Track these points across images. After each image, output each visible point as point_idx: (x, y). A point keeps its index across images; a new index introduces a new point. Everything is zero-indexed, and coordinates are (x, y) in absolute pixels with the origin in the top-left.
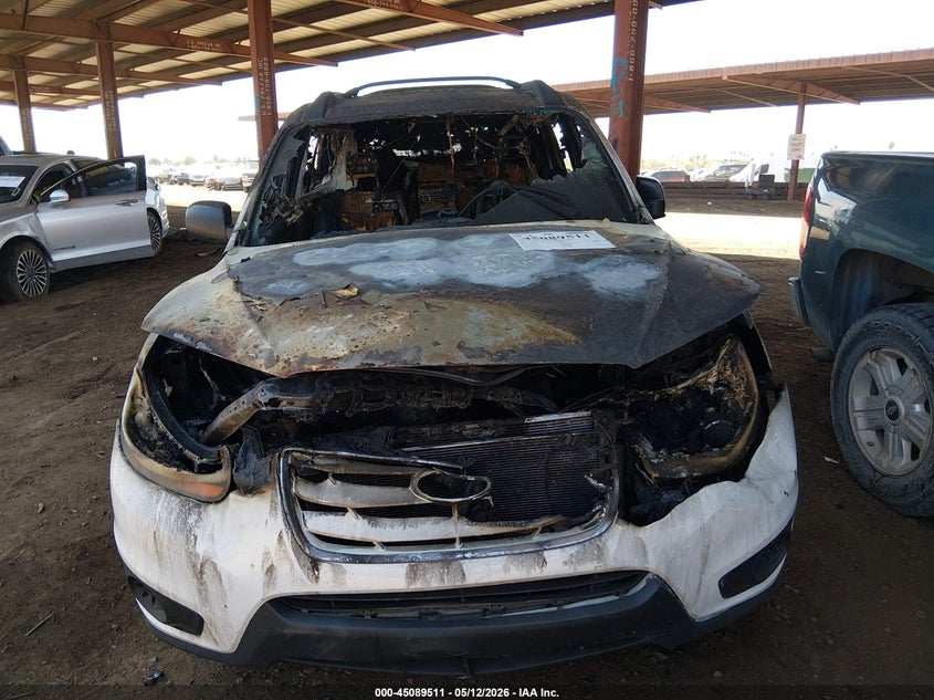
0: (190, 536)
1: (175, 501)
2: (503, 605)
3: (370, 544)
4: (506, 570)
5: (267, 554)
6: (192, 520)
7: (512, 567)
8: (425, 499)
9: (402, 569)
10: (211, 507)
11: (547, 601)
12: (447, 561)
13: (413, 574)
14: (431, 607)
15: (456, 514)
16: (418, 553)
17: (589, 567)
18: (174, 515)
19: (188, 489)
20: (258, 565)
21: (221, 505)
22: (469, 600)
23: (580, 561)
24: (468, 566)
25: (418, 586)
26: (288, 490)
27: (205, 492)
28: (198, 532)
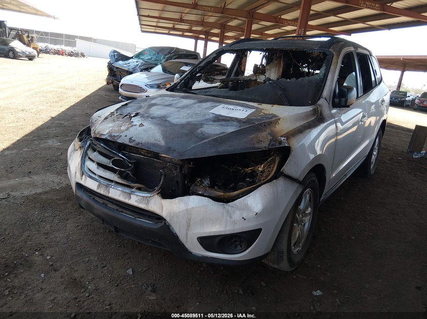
2: (121, 210)
4: (120, 196)
5: (76, 168)
7: (121, 196)
8: (111, 165)
9: (97, 184)
11: (132, 214)
12: (107, 186)
13: (99, 187)
14: (106, 202)
15: (117, 173)
16: (102, 181)
17: (142, 206)
22: (115, 204)
23: (140, 203)
24: (111, 190)
25: (98, 191)
26: (86, 151)
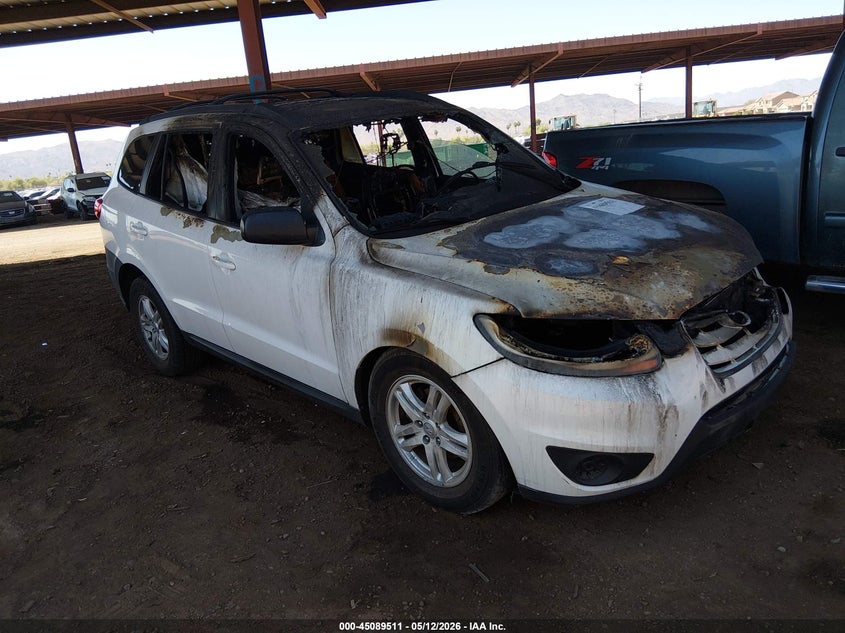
0: (656, 397)
1: (632, 381)
3: (729, 363)
5: (702, 386)
6: (651, 385)
9: (749, 368)
10: (657, 374)
12: (760, 356)
13: (754, 369)
15: (748, 333)
18: (638, 389)
19: (634, 369)
20: (698, 396)
21: (663, 370)
24: (766, 355)
25: (758, 373)
27: (647, 366)
28: (659, 391)
